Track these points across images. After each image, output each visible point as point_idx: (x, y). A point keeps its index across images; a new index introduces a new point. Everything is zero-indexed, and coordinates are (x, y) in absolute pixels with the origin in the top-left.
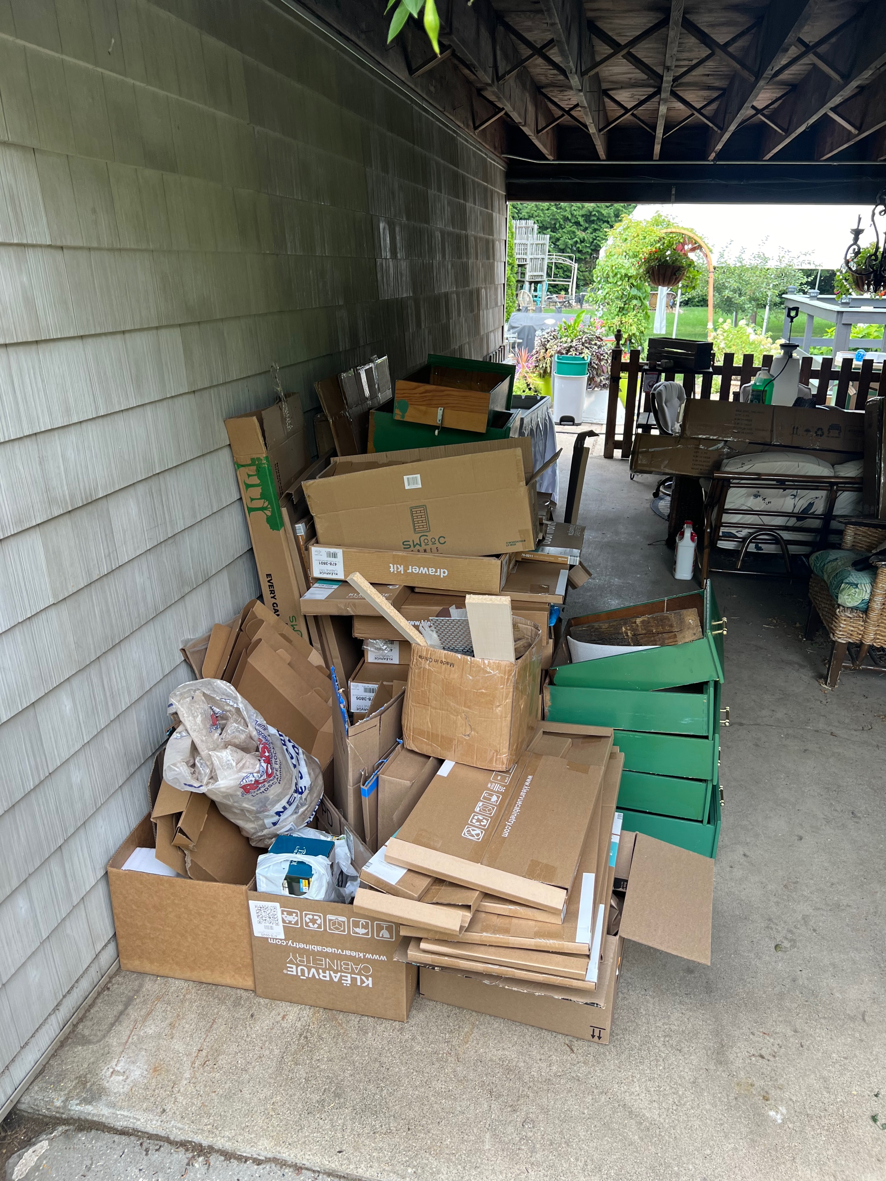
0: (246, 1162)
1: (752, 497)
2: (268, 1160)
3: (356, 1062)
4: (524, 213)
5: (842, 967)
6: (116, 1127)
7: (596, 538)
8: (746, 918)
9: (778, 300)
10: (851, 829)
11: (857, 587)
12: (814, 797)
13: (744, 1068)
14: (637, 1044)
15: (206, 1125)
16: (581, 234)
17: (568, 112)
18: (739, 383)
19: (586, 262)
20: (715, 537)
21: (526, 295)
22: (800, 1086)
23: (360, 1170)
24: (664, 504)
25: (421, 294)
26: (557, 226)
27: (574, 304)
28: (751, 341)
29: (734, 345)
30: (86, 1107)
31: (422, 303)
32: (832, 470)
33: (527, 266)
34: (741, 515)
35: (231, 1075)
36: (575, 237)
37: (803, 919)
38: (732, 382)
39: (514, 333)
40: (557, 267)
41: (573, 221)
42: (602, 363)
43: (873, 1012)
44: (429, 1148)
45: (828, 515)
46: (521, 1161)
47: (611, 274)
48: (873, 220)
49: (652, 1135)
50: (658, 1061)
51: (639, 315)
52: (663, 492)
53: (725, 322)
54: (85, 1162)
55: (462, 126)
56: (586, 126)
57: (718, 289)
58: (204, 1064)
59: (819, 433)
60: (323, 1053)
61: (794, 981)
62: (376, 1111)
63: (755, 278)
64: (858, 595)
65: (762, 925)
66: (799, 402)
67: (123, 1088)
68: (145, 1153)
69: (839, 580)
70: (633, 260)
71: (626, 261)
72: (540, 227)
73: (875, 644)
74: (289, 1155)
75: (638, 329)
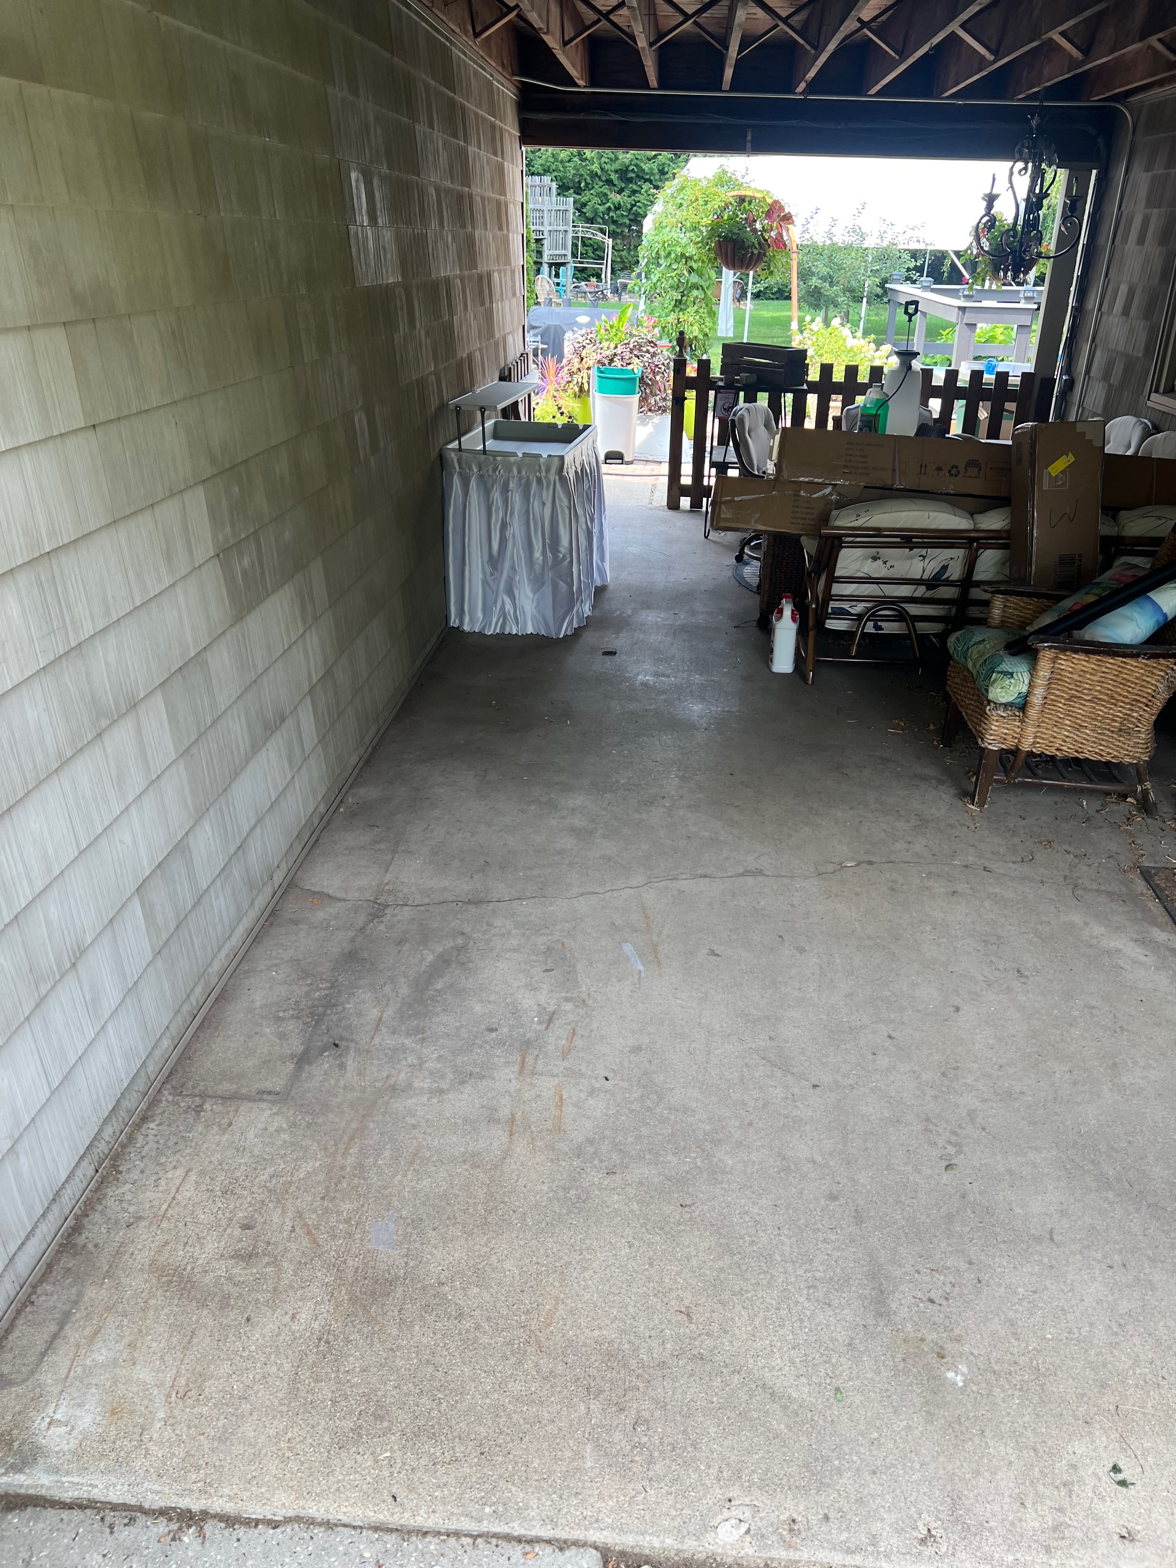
0: (256, 1526)
1: (870, 560)
2: (288, 1520)
3: (402, 1367)
4: (537, 166)
5: (1021, 1173)
6: (62, 1499)
7: (665, 620)
8: (898, 1121)
9: (879, 291)
10: (1017, 993)
11: (1012, 677)
12: (969, 953)
13: (911, 1319)
14: (774, 1302)
15: (195, 1482)
16: (616, 198)
17: (606, 15)
18: (840, 404)
19: (624, 238)
20: (823, 614)
21: (544, 283)
22: (981, 1335)
23: (419, 1518)
24: (752, 571)
25: (413, 278)
26: (583, 185)
27: (609, 294)
28: (848, 347)
29: (827, 352)
30: (17, 1476)
31: (414, 291)
32: (972, 522)
33: (545, 242)
34: (856, 585)
35: (225, 1407)
36: (608, 201)
37: (969, 1115)
38: (832, 404)
39: (535, 335)
40: (584, 244)
41: (604, 179)
42: (658, 378)
43: (1063, 1228)
44: (511, 1476)
45: (967, 582)
46: (635, 1478)
47: (662, 253)
48: (1011, 182)
49: (802, 1421)
50: (802, 1321)
51: (701, 311)
52: (748, 555)
53: (813, 321)
54: (20, 1555)
55: (458, 30)
56: (633, 39)
57: (804, 276)
58: (185, 1396)
59: (954, 471)
60: (353, 1362)
61: (964, 1197)
62: (434, 1434)
63: (851, 261)
64: (1014, 687)
65: (919, 1127)
66: (923, 429)
67: (68, 1444)
68: (108, 1530)
69: (990, 667)
70: (692, 234)
71: (682, 235)
72: (559, 187)
73: (1034, 750)
74: (318, 1510)
75: (701, 330)
